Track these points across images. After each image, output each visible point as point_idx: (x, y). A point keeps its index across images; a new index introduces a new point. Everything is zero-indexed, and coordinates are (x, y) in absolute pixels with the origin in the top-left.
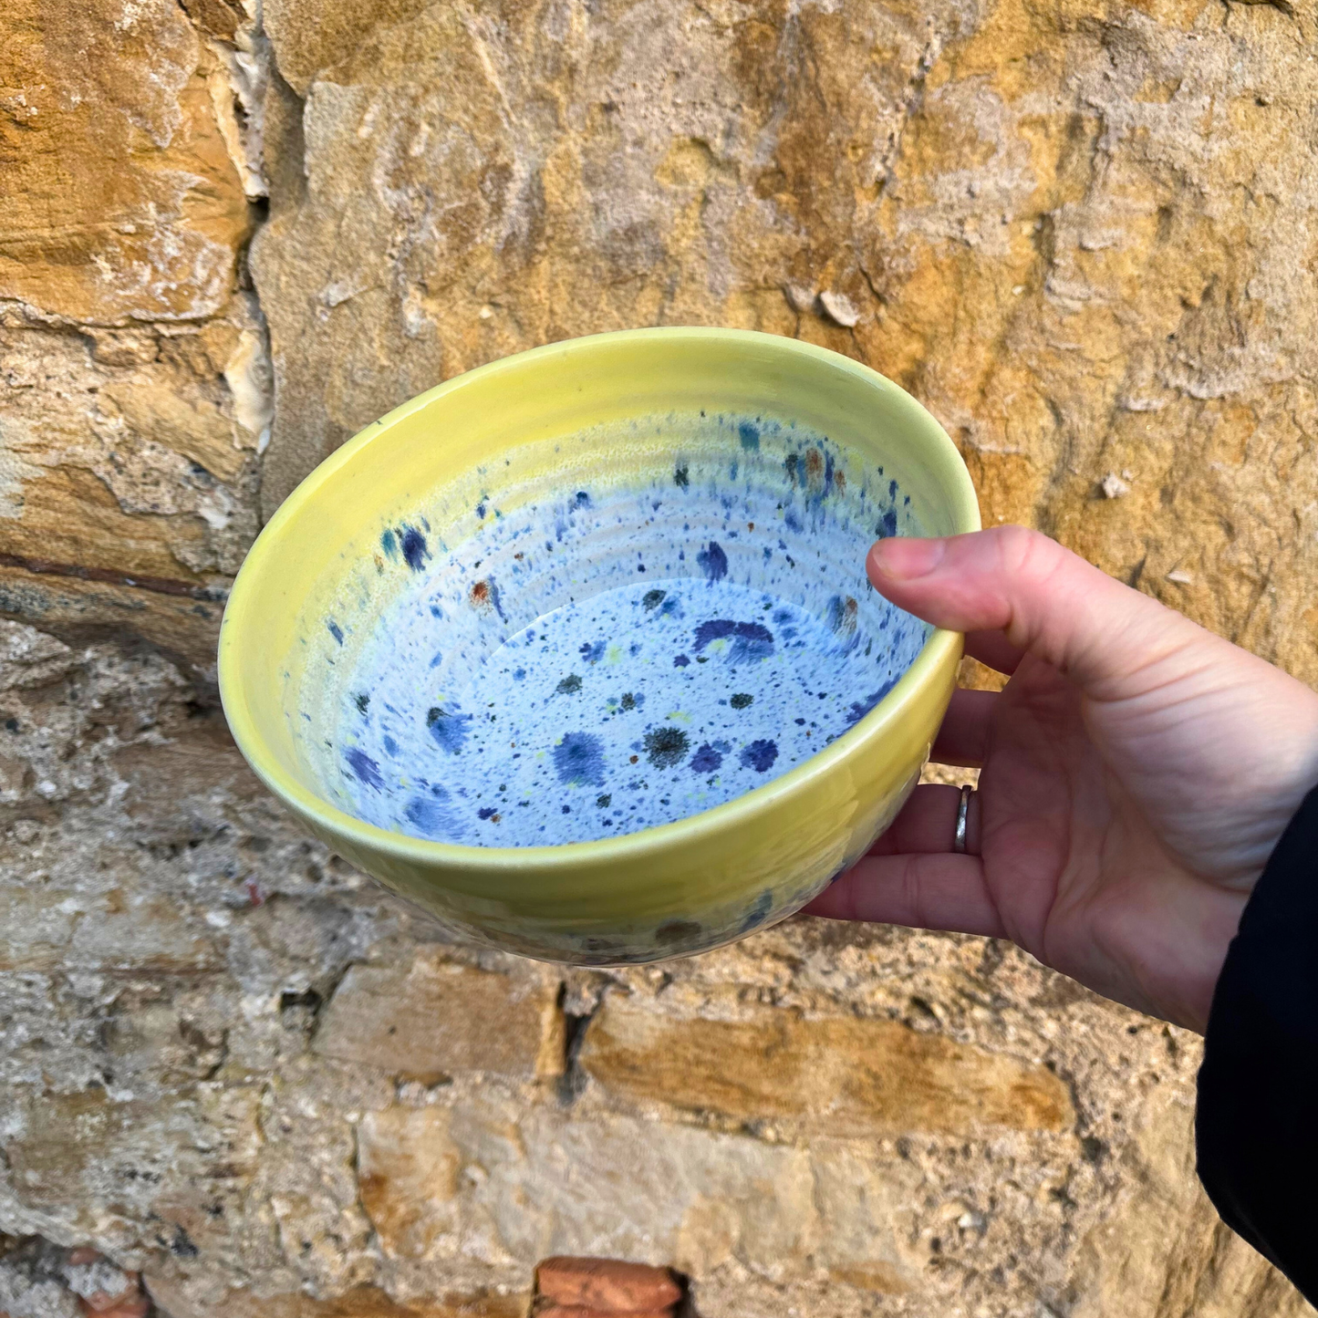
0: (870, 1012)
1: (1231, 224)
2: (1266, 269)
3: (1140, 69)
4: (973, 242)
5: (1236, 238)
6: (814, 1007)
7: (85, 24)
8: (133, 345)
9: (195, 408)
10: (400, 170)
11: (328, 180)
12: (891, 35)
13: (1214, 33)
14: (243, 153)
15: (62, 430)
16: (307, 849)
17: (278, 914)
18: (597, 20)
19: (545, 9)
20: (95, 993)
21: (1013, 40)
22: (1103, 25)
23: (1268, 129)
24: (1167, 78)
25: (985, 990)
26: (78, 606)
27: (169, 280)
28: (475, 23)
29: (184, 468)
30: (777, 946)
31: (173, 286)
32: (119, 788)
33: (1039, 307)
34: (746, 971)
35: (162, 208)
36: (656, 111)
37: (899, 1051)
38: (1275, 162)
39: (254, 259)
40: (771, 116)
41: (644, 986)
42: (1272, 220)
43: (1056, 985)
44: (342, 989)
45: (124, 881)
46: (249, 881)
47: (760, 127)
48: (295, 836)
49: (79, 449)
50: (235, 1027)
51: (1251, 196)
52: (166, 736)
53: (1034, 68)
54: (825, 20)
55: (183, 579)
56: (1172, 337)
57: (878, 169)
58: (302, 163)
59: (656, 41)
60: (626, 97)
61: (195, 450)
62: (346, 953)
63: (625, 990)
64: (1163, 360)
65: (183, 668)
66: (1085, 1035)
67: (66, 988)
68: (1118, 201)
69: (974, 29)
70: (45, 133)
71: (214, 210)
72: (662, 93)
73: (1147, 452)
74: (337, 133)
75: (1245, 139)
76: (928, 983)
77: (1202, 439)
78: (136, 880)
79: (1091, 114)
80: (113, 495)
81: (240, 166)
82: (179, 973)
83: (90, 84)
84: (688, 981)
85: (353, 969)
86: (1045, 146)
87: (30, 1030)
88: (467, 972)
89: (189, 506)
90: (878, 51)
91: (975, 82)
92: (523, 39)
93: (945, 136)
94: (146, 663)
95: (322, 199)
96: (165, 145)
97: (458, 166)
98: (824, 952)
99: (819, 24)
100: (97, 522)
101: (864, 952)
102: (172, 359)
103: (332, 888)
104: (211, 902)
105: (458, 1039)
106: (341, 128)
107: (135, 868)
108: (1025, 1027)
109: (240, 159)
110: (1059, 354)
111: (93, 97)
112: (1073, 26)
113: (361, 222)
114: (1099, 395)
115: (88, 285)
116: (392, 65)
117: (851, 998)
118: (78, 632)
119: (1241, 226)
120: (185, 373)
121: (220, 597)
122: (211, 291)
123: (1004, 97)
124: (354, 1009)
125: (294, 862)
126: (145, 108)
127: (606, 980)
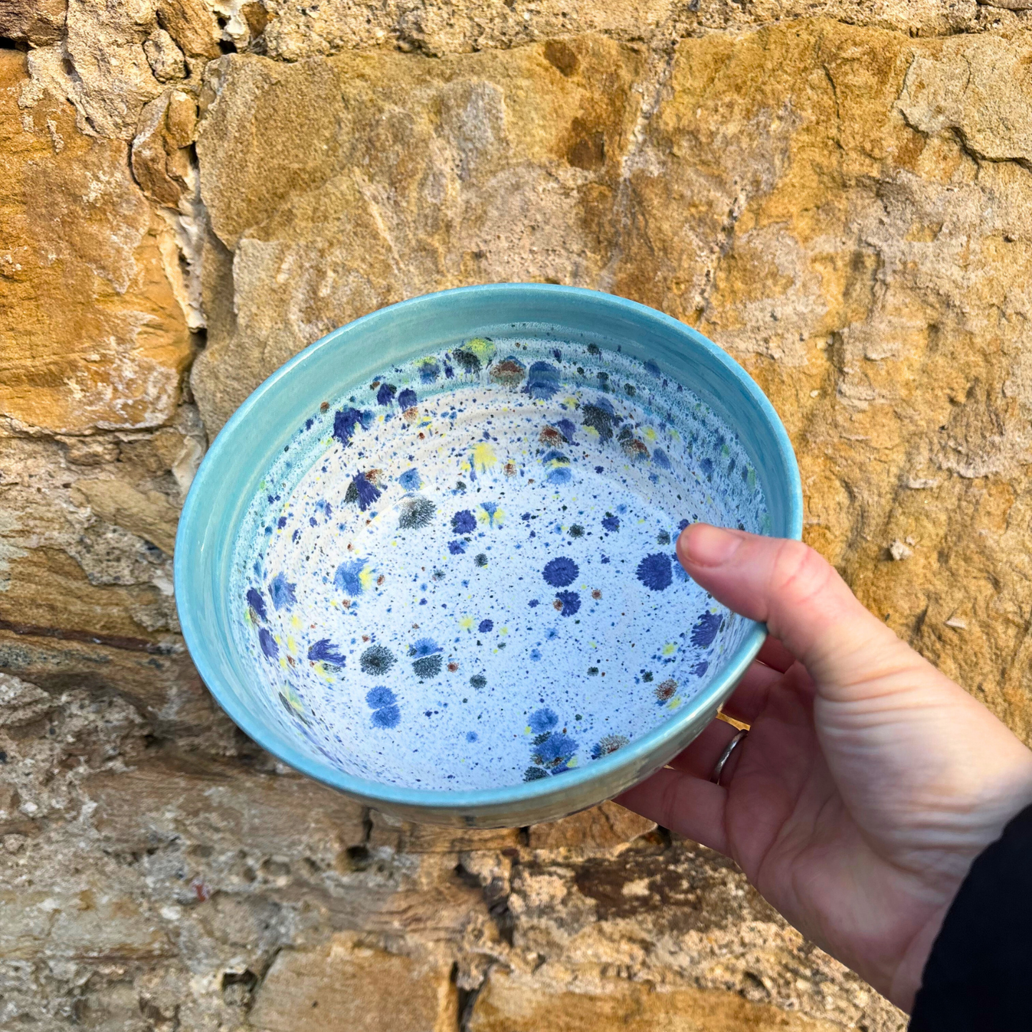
0: (710, 984)
1: (988, 337)
2: (1018, 372)
3: (909, 216)
4: (776, 356)
5: (993, 348)
6: (663, 981)
7: (60, 198)
8: (99, 449)
9: (148, 499)
10: (311, 307)
11: (253, 317)
12: (705, 193)
13: (968, 185)
14: (186, 294)
15: (41, 519)
16: (243, 855)
17: (220, 907)
18: (467, 186)
19: (425, 179)
20: (70, 976)
22: (877, 181)
23: (1015, 261)
24: (931, 222)
25: (806, 967)
26: (55, 661)
27: (127, 397)
28: (369, 190)
29: (139, 546)
30: (632, 932)
31: (130, 402)
32: (89, 807)
33: (833, 407)
34: (606, 953)
35: (121, 341)
36: (516, 257)
37: (736, 1018)
38: (1021, 287)
39: (194, 379)
40: (610, 259)
41: (522, 965)
42: (1021, 333)
44: (272, 971)
45: (93, 884)
46: (196, 882)
47: (601, 268)
48: (233, 844)
49: (55, 534)
50: (185, 1003)
51: (1004, 314)
52: (127, 764)
53: (822, 216)
54: (651, 182)
55: (140, 637)
56: (943, 428)
57: (697, 300)
58: (232, 303)
59: (516, 201)
60: (492, 246)
61: (150, 532)
62: (277, 939)
63: (506, 970)
64: (937, 447)
65: (141, 711)
67: (47, 972)
68: (895, 320)
69: (773, 186)
70: (27, 284)
71: (163, 341)
72: (521, 243)
73: (925, 522)
74: (260, 279)
75: (996, 269)
76: (758, 960)
77: (970, 511)
78: (103, 883)
79: (870, 251)
80: (83, 570)
81: (183, 305)
82: (138, 959)
83: (63, 244)
84: (559, 961)
85: (282, 953)
86: (833, 278)
87: (18, 1006)
88: (375, 956)
89: (144, 578)
90: (695, 206)
91: (775, 228)
92: (408, 202)
93: (752, 272)
94: (111, 704)
95: (249, 332)
96: (123, 291)
97: (358, 304)
98: (671, 936)
99: (647, 186)
100: (69, 592)
101: (704, 936)
102: (130, 459)
103: (265, 887)
104: (166, 900)
105: (369, 1011)
106: (263, 275)
107: (102, 872)
108: (841, 997)
109: (184, 299)
110: (850, 444)
111: (66, 255)
112: (853, 183)
114: (884, 476)
115: (62, 403)
116: (303, 224)
117: (694, 973)
118: (56, 680)
119: (996, 338)
120: (140, 470)
121: (169, 651)
122: (161, 405)
123: (799, 239)
124: (283, 988)
125: (233, 865)
126: (107, 263)
127: (491, 960)
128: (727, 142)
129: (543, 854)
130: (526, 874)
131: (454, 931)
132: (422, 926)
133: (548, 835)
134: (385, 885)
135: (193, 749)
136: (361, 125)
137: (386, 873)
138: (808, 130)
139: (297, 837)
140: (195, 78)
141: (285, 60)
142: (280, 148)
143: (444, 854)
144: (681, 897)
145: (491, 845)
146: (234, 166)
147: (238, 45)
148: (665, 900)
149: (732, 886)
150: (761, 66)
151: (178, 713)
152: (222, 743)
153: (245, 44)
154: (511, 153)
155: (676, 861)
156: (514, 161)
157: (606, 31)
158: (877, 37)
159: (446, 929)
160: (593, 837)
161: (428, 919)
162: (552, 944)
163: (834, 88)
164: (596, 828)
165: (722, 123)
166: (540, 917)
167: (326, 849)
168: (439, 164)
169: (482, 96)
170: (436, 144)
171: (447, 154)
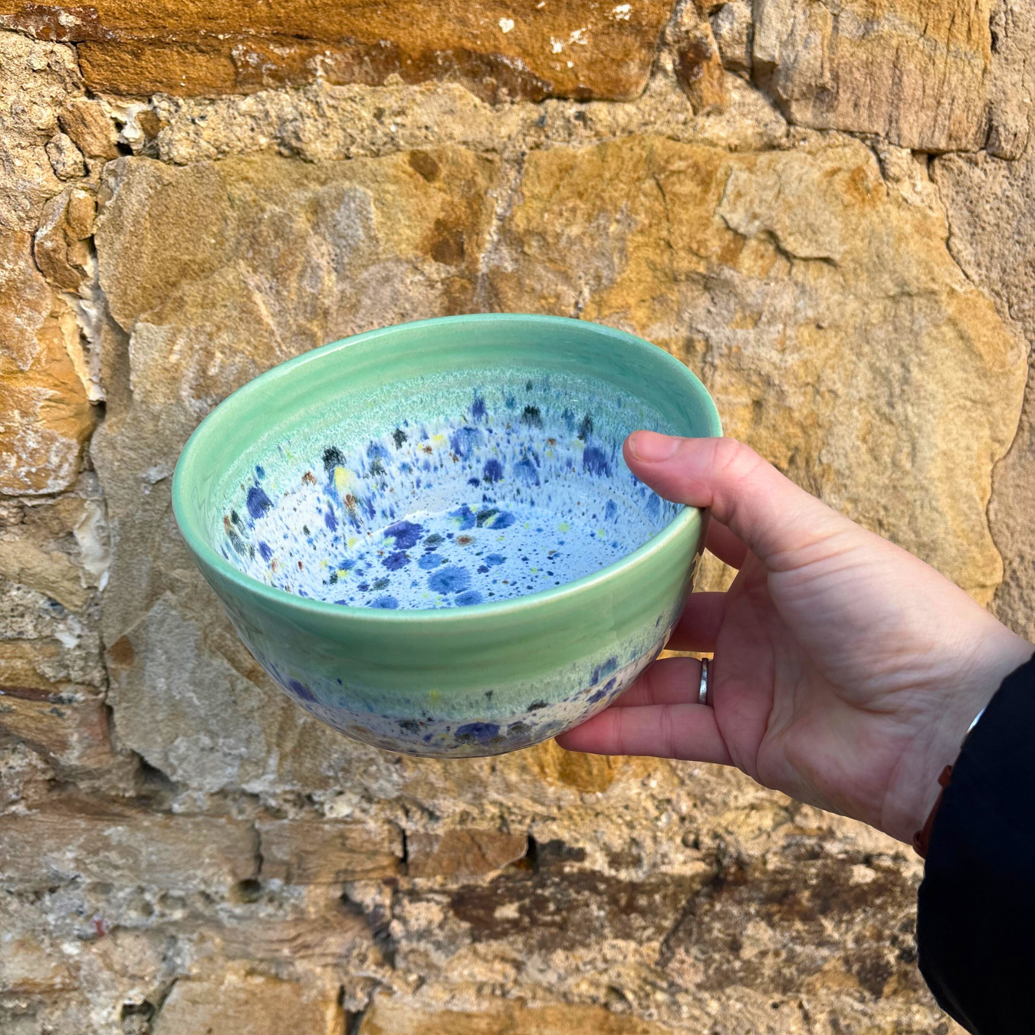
0: (576, 999)
1: (805, 411)
2: (832, 442)
3: (732, 306)
5: (809, 422)
6: (534, 998)
8: (4, 513)
9: (51, 559)
10: (200, 385)
11: (147, 393)
12: (553, 287)
13: (783, 280)
14: (86, 370)
16: (141, 890)
17: (119, 942)
18: (342, 278)
19: (304, 271)
21: (640, 287)
22: (704, 276)
23: (826, 345)
24: (752, 312)
25: (662, 979)
27: (31, 465)
28: (253, 281)
29: (43, 603)
30: (504, 952)
31: (34, 470)
34: (481, 972)
35: (24, 414)
37: (601, 1029)
38: (833, 367)
39: (93, 450)
41: (404, 987)
42: (834, 408)
43: (715, 973)
44: (169, 1000)
46: (96, 918)
48: (132, 881)
51: (818, 392)
52: (29, 808)
53: (657, 307)
54: (506, 277)
55: (42, 688)
58: (129, 381)
61: (52, 590)
62: (174, 970)
63: (389, 991)
65: (43, 755)
66: (740, 1011)
68: (723, 397)
69: (612, 281)
71: (64, 413)
74: (153, 359)
75: (810, 352)
76: (619, 975)
78: (6, 921)
79: (700, 337)
81: (84, 380)
82: (40, 993)
84: (437, 981)
85: (178, 983)
88: (267, 982)
89: (47, 632)
90: (545, 298)
91: (615, 317)
92: (289, 292)
94: (14, 750)
96: (26, 369)
98: (540, 955)
99: (502, 280)
101: (570, 954)
102: (34, 522)
103: (161, 920)
104: (67, 936)
106: (157, 356)
107: (6, 912)
108: (693, 1006)
109: (84, 374)
112: (683, 277)
113: (173, 422)
116: (194, 310)
117: (563, 988)
119: (812, 412)
120: (44, 532)
121: (70, 701)
122: (62, 473)
123: (637, 327)
124: (179, 1016)
125: (131, 901)
126: (12, 343)
127: (375, 983)
128: (571, 242)
129: (421, 882)
130: (406, 902)
131: (341, 956)
132: (310, 952)
133: (425, 865)
134: (275, 915)
135: (95, 791)
136: (243, 222)
137: (276, 903)
138: (642, 232)
139: (191, 872)
140: (94, 177)
141: (176, 164)
142: (172, 241)
143: (330, 884)
144: (548, 918)
145: (374, 875)
146: (129, 256)
147: (134, 147)
148: (534, 922)
149: (594, 907)
150: (600, 176)
151: (79, 758)
152: (121, 785)
153: (140, 147)
154: (381, 249)
155: (543, 886)
156: (383, 257)
157: (465, 143)
158: (700, 152)
159: (333, 955)
160: (467, 865)
161: (317, 945)
162: (430, 966)
163: (664, 195)
164: (470, 858)
165: (566, 226)
166: (419, 940)
167: (219, 883)
168: (316, 258)
169: (354, 199)
170: (313, 241)
171: (324, 249)
